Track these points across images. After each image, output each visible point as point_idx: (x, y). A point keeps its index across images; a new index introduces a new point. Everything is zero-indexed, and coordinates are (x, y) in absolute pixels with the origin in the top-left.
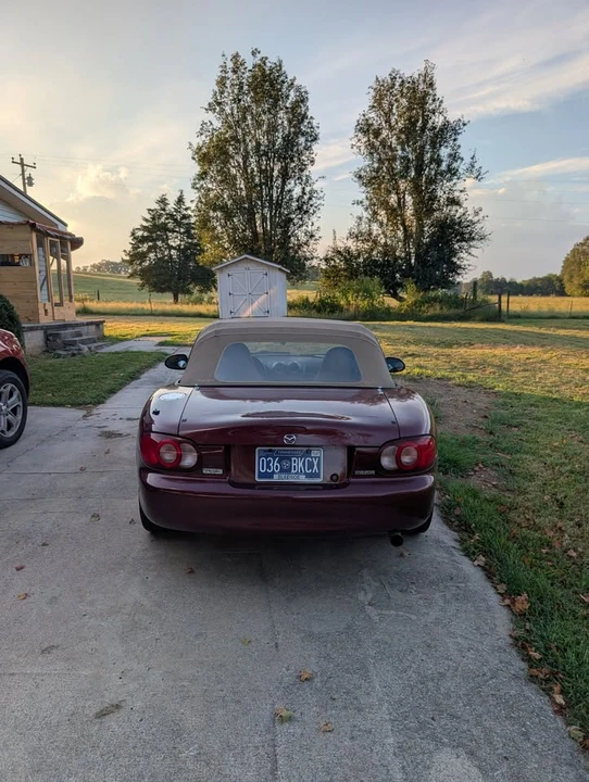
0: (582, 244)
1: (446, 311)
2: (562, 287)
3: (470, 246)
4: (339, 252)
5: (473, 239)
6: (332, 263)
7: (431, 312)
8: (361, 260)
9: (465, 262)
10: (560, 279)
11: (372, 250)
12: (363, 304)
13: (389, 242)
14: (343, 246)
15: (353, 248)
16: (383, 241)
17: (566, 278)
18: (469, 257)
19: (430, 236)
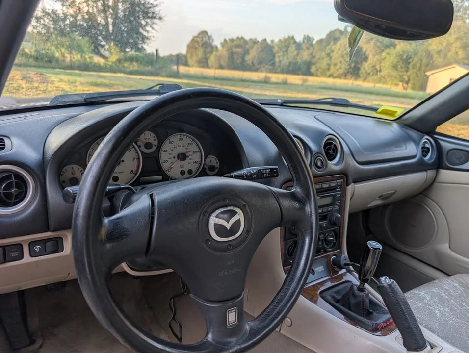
0: (197, 37)
1: (142, 68)
2: (187, 61)
3: (153, 23)
4: (48, 14)
5: (155, 18)
6: (42, 21)
7: (131, 68)
8: (68, 22)
9: (150, 34)
10: (185, 56)
11: (77, 15)
12: (77, 57)
13: (91, 11)
14: (51, 8)
15: (60, 12)
16: (86, 9)
17: (189, 56)
18: (153, 31)
19: (124, 11)
